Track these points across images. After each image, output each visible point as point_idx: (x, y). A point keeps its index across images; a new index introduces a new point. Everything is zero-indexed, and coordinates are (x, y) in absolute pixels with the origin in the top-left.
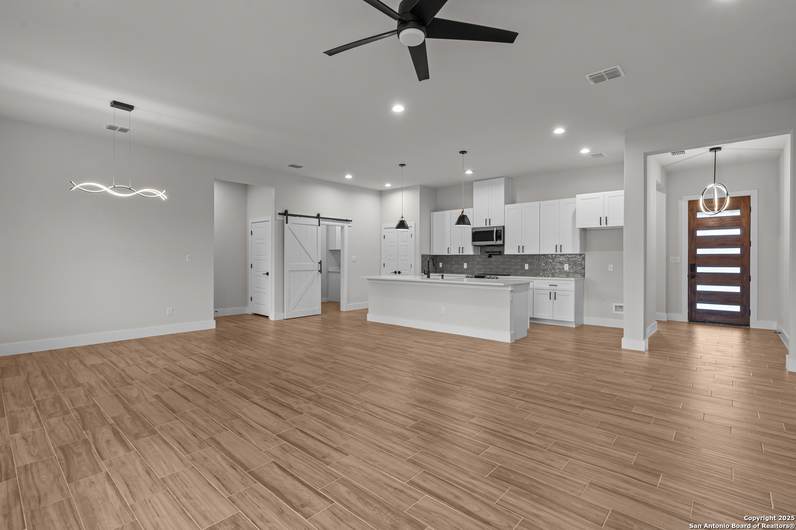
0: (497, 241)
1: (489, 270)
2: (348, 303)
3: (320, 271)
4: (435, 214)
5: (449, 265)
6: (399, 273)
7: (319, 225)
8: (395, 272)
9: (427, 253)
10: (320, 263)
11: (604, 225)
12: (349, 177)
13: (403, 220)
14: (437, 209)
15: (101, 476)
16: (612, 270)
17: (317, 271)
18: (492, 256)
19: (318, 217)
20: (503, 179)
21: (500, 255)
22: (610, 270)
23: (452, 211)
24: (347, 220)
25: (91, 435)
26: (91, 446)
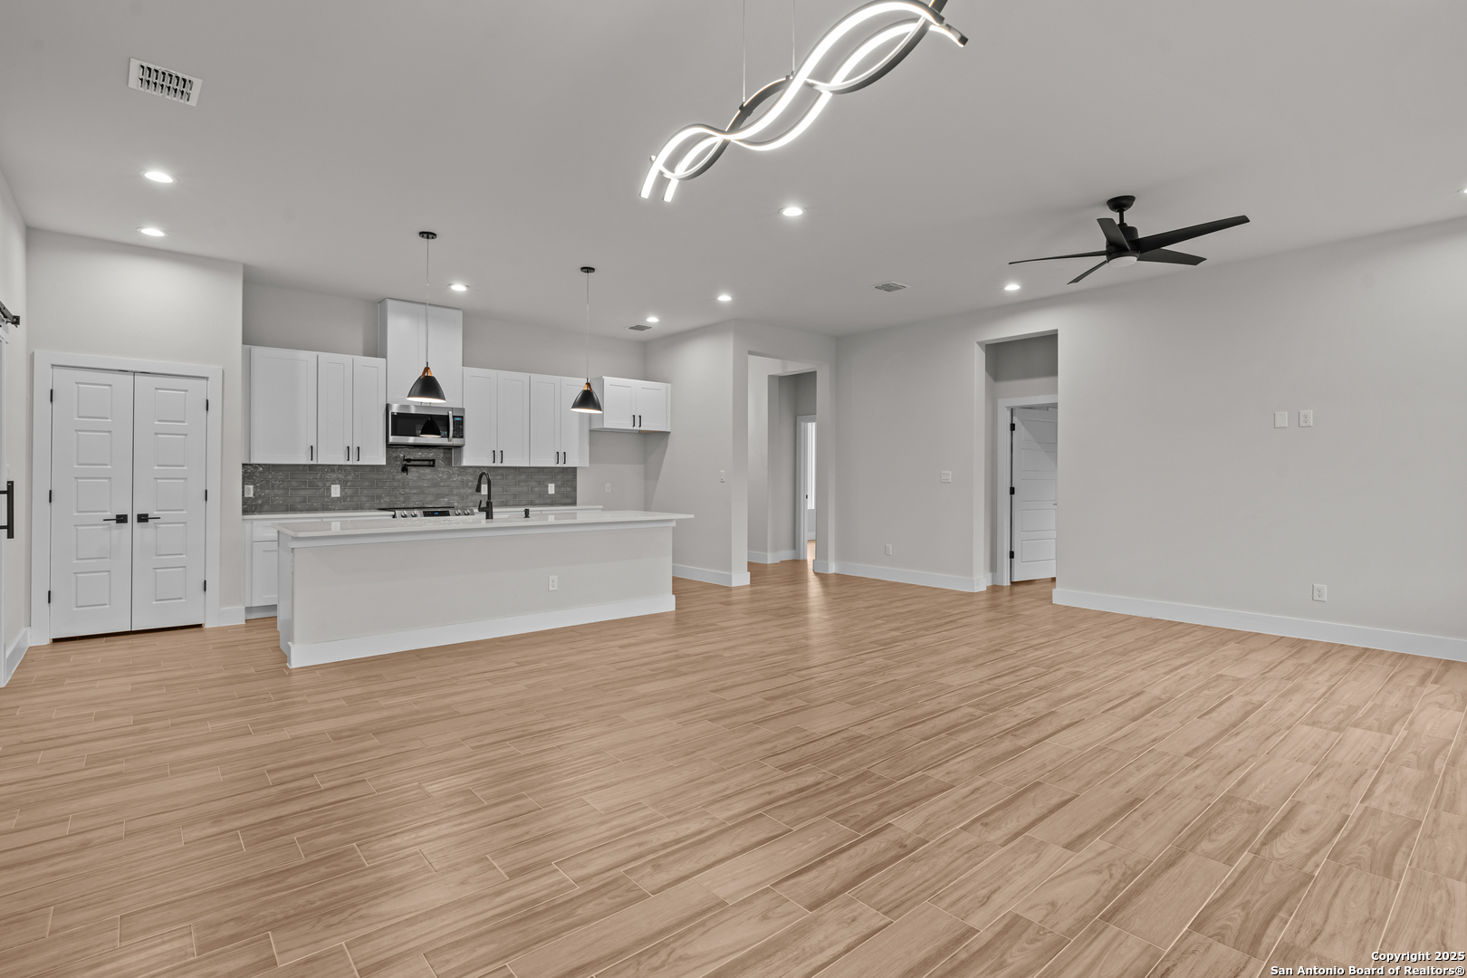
0: (454, 439)
1: (402, 499)
4: (261, 351)
11: (638, 427)
15: (1373, 803)
18: (409, 468)
20: (460, 313)
23: (322, 355)
25: (1315, 859)
26: (1338, 843)
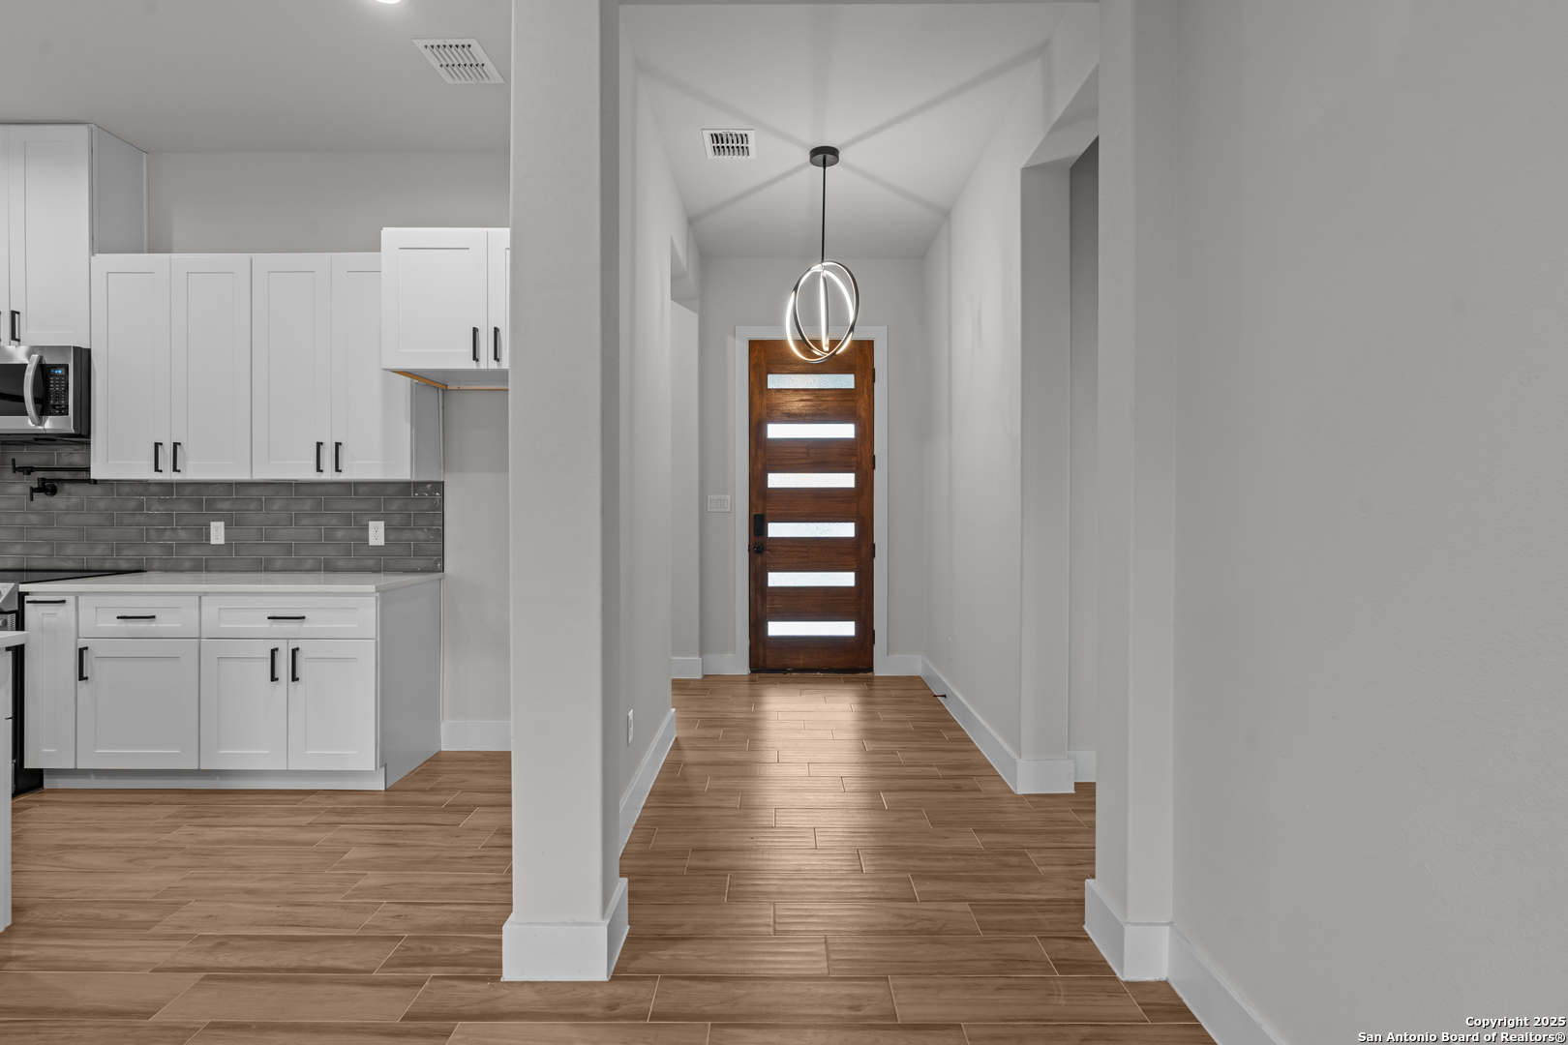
1: (45, 550)
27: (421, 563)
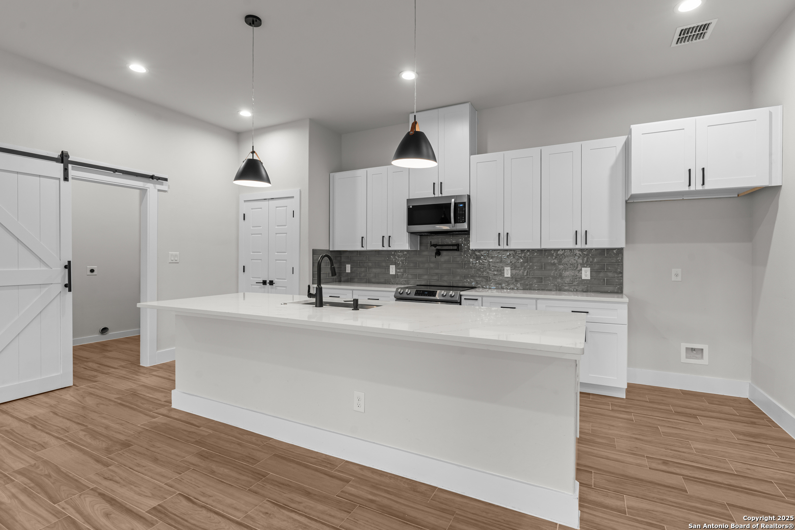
0: (458, 225)
1: (436, 278)
2: (158, 349)
3: (68, 286)
4: (338, 175)
5: (363, 269)
6: (271, 283)
7: (66, 179)
8: (264, 283)
9: (323, 246)
10: (68, 267)
11: (697, 186)
12: (138, 68)
13: (255, 158)
14: (340, 169)
16: (679, 279)
17: (60, 287)
18: (441, 252)
19: (63, 158)
20: (466, 108)
21: (457, 250)
22: (674, 278)
23: (369, 170)
24: (152, 177)
27: (611, 288)
